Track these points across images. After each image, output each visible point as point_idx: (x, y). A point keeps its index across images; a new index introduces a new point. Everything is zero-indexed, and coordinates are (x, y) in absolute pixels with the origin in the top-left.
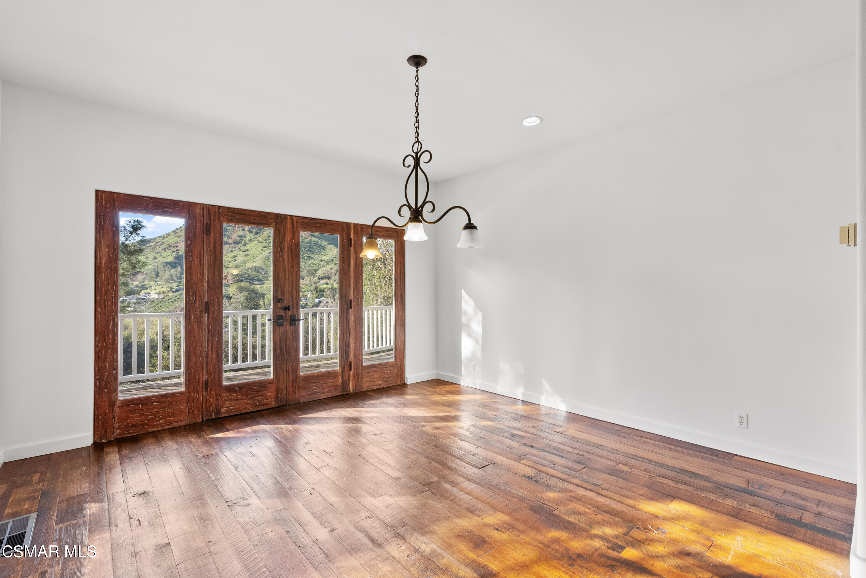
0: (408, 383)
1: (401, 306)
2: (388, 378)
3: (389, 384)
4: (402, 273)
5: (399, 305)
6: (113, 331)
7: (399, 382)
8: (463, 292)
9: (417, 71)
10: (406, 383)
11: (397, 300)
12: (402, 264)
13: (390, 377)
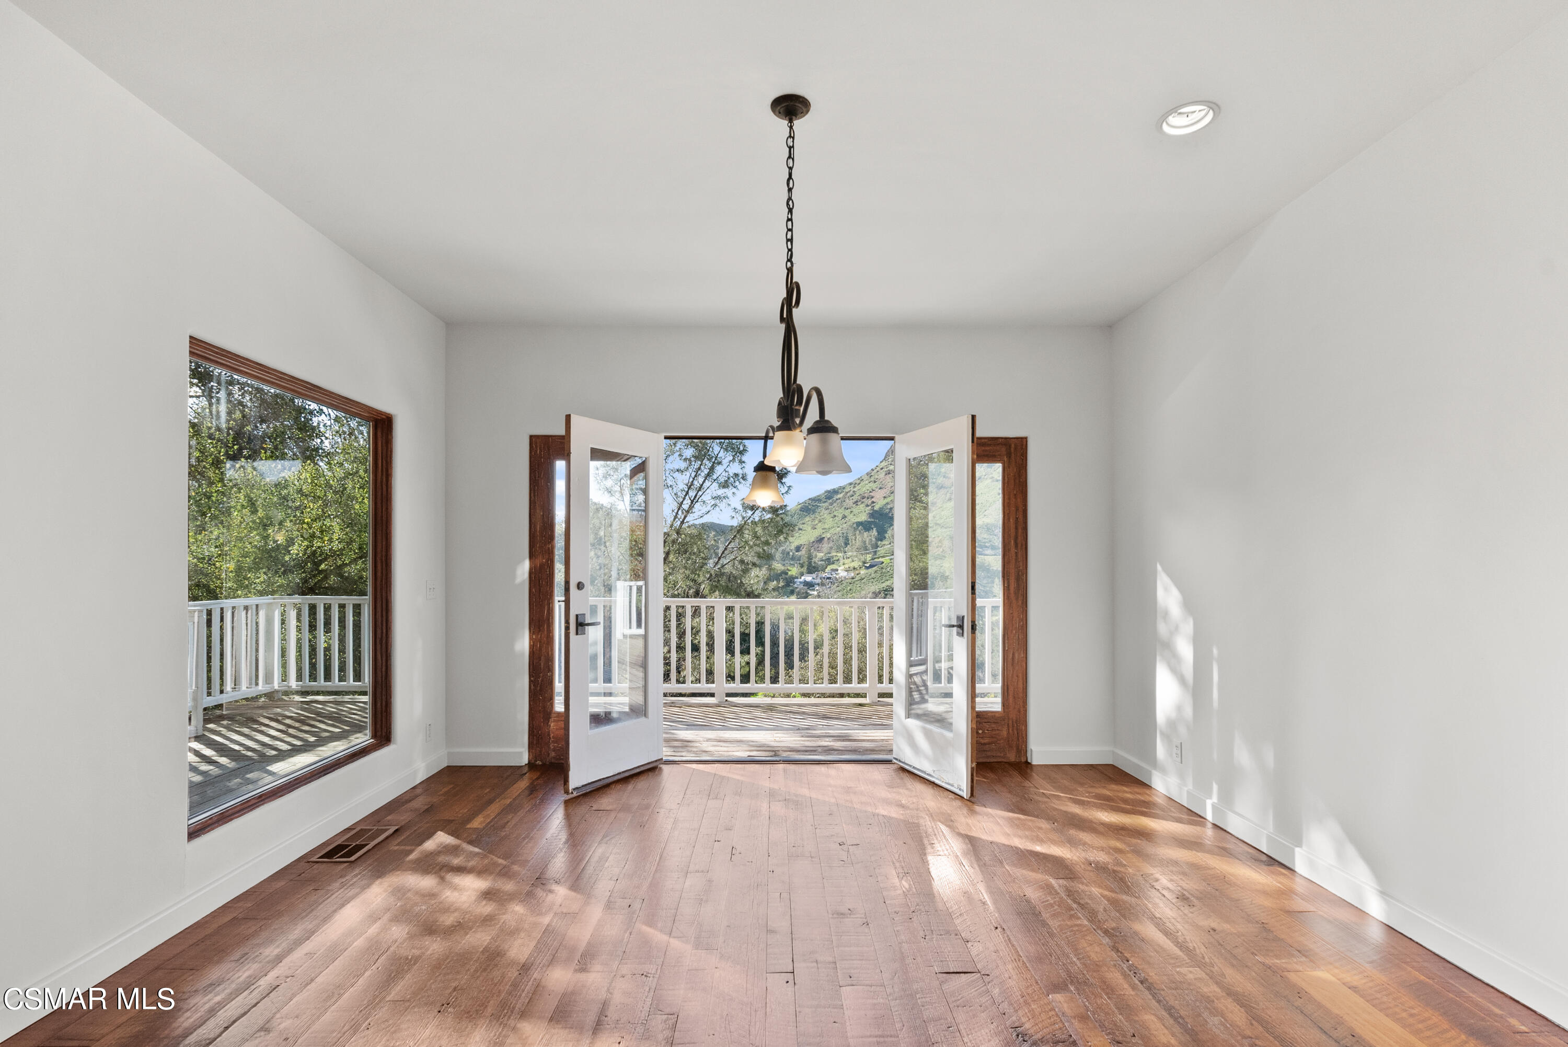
0: (1034, 763)
1: (1017, 599)
2: (985, 744)
3: (988, 757)
4: (1020, 531)
5: (1012, 596)
6: (549, 620)
7: (1012, 757)
8: (1159, 567)
9: (791, 127)
10: (1029, 761)
11: (1009, 586)
12: (1021, 509)
13: (989, 744)
